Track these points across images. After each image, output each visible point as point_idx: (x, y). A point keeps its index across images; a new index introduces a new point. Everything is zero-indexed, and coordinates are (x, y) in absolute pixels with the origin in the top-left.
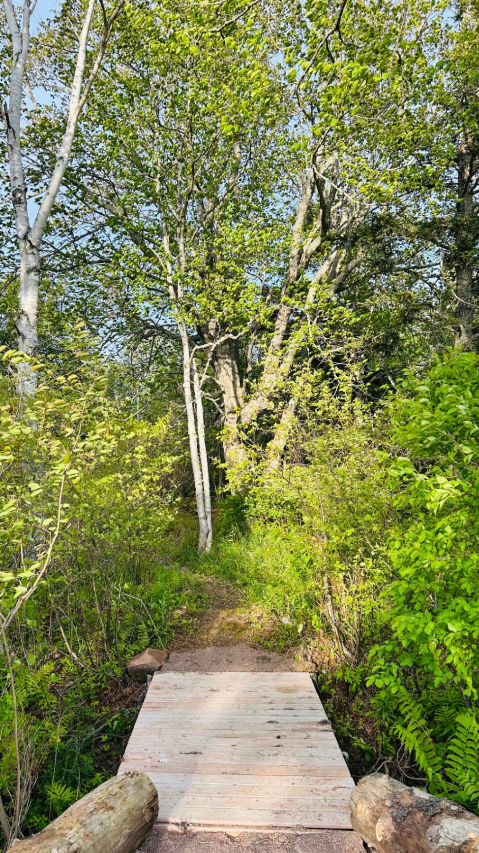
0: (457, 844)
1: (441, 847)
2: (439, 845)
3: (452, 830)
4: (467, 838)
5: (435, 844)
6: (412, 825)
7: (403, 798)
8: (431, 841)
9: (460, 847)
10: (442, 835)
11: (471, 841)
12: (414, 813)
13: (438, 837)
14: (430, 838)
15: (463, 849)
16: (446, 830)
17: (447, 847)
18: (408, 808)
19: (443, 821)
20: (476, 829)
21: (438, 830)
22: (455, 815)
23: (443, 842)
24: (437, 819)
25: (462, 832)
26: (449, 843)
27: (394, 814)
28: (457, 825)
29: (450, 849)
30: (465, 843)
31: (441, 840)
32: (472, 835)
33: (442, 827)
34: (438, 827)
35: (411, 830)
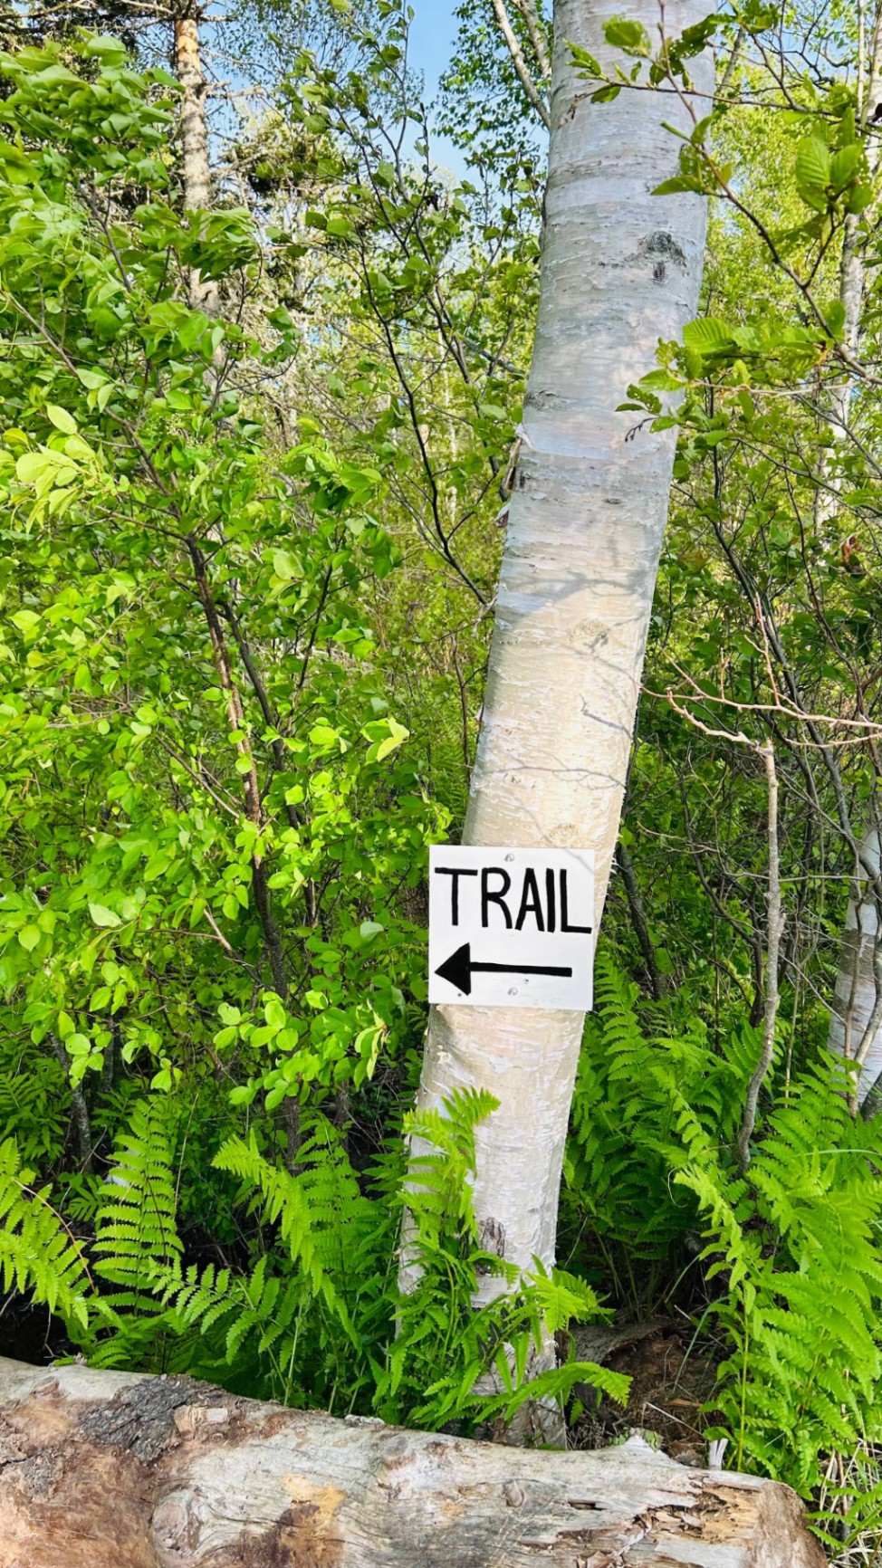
0: (257, 1531)
1: (212, 1553)
2: (202, 1549)
3: (231, 1488)
4: (287, 1503)
5: (189, 1551)
6: (86, 1500)
7: (36, 1421)
8: (176, 1547)
9: (272, 1537)
10: (204, 1515)
11: (307, 1509)
12: (85, 1461)
13: (195, 1525)
14: (170, 1542)
15: (284, 1540)
16: (212, 1496)
17: (226, 1548)
18: (61, 1449)
19: (195, 1469)
20: (306, 1464)
21: (189, 1507)
22: (226, 1436)
23: (211, 1538)
24: (173, 1468)
25: (266, 1485)
26: (232, 1532)
27: (20, 1486)
28: (242, 1468)
29: (240, 1551)
30: (287, 1520)
31: (205, 1533)
32: (301, 1489)
33: (197, 1490)
34: (187, 1495)
35: (87, 1516)
